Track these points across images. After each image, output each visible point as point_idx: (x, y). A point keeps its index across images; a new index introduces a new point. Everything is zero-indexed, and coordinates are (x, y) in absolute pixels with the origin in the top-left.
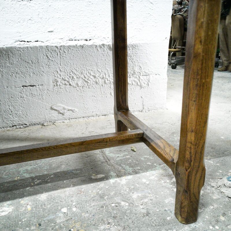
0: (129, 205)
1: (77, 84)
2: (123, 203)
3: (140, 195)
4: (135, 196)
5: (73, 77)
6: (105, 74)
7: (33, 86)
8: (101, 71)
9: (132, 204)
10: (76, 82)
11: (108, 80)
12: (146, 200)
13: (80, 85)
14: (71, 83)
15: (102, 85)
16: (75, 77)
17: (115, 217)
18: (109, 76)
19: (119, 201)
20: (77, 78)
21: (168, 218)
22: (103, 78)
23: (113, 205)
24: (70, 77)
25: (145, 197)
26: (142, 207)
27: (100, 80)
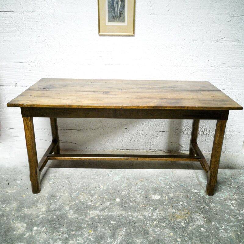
0: (209, 208)
1: (187, 133)
2: (206, 207)
3: (214, 205)
4: (212, 205)
5: (186, 129)
6: (204, 129)
7: (164, 132)
8: (202, 127)
9: (210, 208)
10: (187, 132)
11: (205, 133)
12: (217, 208)
13: (188, 134)
14: (184, 132)
15: (201, 135)
16: (187, 129)
17: (202, 212)
18: (206, 130)
19: (205, 206)
20: (188, 130)
21: (225, 218)
22: (203, 131)
23: (202, 206)
24: (184, 129)
25: (217, 207)
26: (214, 211)
27: (201, 132)
